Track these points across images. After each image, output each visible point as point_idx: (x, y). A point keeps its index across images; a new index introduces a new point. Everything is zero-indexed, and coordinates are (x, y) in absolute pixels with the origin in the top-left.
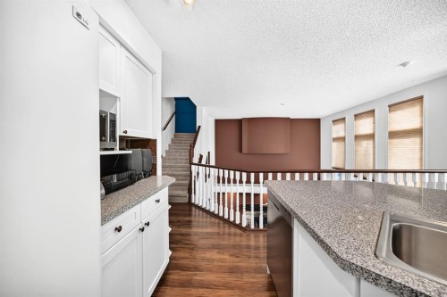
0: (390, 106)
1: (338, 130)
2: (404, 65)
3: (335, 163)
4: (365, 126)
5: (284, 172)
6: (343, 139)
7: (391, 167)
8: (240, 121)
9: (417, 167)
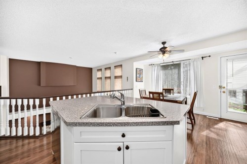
0: (115, 67)
1: (99, 74)
2: (115, 53)
3: (99, 89)
4: (108, 74)
5: (77, 95)
6: (101, 78)
7: (115, 90)
8: (39, 63)
9: (121, 89)
